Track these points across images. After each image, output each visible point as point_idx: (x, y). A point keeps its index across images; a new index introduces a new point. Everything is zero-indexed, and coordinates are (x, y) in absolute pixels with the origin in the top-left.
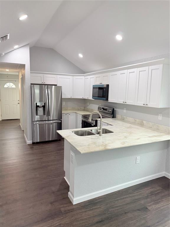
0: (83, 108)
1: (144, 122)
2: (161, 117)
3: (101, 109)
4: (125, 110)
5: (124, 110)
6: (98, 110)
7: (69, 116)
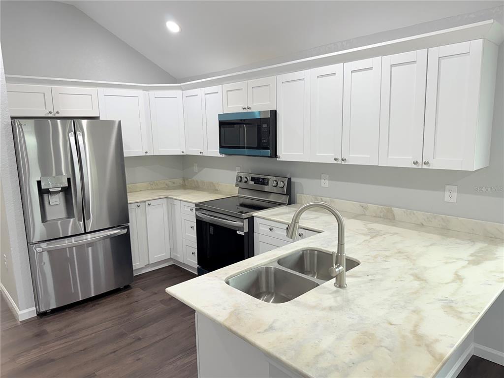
0: (179, 181)
1: (397, 211)
2: (456, 194)
3: (246, 182)
4: (327, 182)
5: (322, 181)
6: (237, 185)
7: (148, 208)
